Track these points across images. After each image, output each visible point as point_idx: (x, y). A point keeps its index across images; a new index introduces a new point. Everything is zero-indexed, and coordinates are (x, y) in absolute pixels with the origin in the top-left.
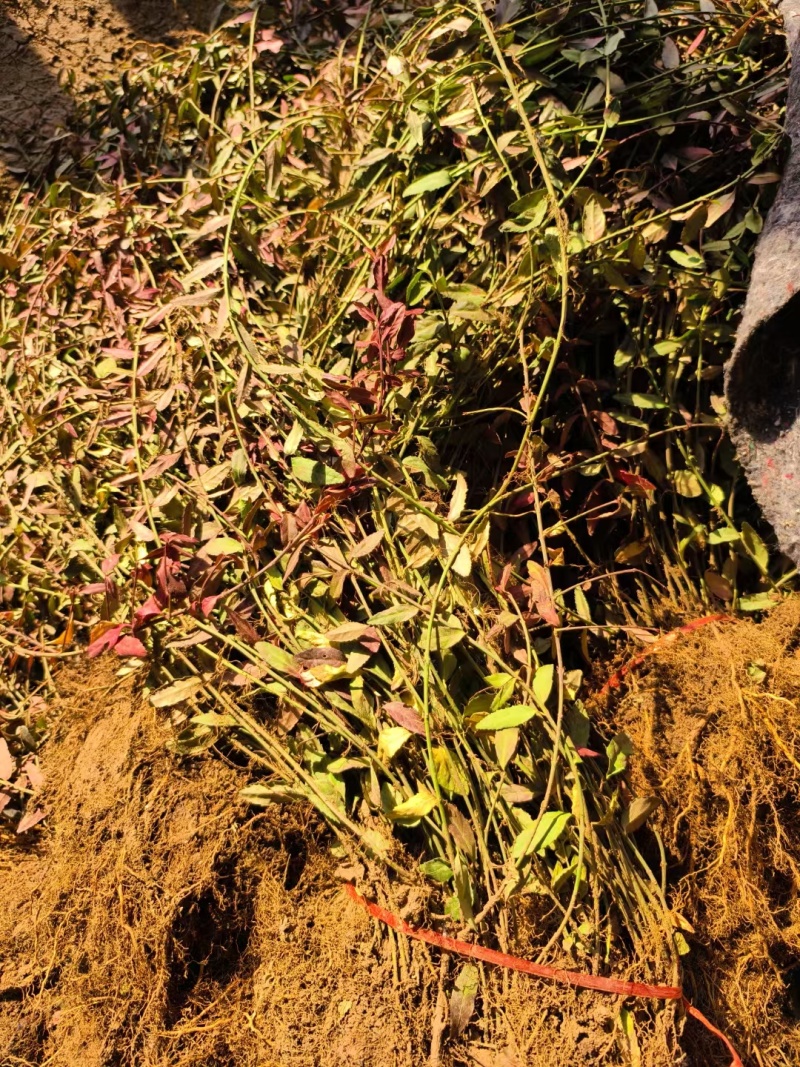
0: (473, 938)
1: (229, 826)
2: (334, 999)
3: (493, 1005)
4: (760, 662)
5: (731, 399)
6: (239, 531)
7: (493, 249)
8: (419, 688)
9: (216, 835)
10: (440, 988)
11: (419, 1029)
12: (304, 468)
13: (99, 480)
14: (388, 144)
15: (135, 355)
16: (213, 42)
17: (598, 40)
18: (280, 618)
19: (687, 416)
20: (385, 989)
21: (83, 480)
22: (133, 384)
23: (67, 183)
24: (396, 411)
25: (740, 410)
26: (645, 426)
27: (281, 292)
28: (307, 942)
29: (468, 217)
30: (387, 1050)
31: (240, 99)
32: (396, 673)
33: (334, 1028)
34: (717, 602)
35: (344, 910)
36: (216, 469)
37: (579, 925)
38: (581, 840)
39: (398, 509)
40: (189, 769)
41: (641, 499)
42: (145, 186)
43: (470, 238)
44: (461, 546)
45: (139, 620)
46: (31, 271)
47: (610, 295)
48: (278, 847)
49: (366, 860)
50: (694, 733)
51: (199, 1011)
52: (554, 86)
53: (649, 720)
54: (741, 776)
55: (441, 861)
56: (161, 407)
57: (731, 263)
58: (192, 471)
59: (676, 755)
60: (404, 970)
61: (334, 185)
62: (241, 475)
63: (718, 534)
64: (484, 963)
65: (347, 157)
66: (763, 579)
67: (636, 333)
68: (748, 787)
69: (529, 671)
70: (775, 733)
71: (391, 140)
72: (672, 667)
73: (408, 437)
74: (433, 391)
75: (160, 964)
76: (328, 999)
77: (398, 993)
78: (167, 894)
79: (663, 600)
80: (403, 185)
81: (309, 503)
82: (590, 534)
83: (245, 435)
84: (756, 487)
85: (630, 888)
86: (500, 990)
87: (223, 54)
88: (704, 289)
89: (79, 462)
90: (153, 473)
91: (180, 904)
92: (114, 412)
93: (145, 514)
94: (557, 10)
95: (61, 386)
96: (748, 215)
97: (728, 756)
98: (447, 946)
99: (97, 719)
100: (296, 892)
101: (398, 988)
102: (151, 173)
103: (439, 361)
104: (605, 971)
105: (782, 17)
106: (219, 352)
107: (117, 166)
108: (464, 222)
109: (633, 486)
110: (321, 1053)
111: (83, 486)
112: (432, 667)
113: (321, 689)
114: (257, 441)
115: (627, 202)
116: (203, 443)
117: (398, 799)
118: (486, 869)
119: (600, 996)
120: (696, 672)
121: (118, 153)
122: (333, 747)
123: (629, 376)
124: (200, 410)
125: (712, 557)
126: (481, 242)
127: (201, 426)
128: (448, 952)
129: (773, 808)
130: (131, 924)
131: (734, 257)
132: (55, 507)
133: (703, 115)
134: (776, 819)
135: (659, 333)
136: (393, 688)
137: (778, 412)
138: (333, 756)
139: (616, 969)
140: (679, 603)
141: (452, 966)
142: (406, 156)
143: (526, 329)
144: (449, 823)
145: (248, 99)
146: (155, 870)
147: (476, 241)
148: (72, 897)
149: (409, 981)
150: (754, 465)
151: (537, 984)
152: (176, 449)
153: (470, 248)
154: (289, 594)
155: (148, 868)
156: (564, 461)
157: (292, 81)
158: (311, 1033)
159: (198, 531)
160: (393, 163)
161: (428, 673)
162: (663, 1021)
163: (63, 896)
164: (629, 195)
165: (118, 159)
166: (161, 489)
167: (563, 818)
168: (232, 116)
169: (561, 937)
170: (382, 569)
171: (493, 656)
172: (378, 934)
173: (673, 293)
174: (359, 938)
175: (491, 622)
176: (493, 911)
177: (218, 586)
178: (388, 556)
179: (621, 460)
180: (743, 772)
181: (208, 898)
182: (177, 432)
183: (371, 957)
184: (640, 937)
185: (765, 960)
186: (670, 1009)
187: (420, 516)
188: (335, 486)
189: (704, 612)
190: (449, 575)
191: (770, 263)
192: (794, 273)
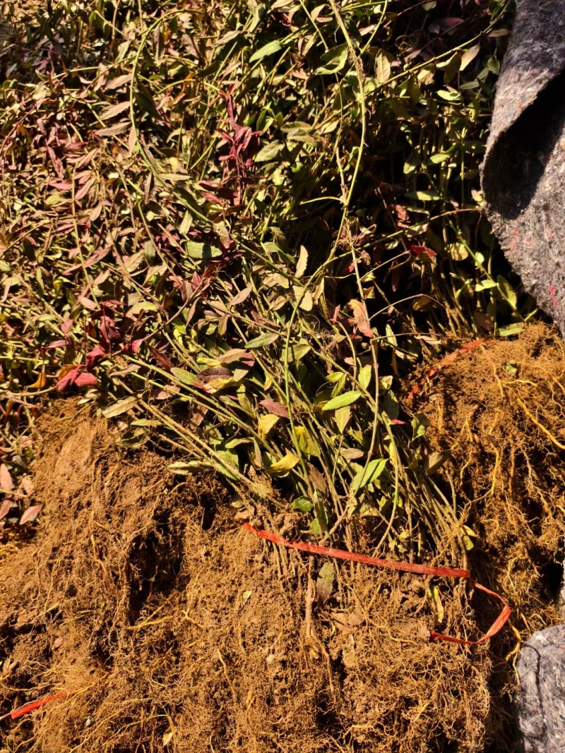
0: (329, 544)
1: (162, 491)
2: (240, 591)
3: (345, 584)
4: (513, 362)
5: (485, 191)
6: (154, 297)
7: (315, 95)
8: (283, 386)
9: (154, 498)
10: (309, 576)
11: (298, 604)
12: (196, 249)
13: (55, 276)
14: (237, 27)
15: (73, 186)
18: (186, 351)
19: (456, 204)
20: (273, 581)
21: (44, 277)
22: (73, 206)
23: (15, 80)
24: (255, 213)
25: (493, 198)
26: (427, 212)
27: (171, 142)
28: (219, 561)
29: (296, 74)
30: (277, 616)
31: (131, 14)
32: (267, 379)
33: (242, 608)
34: (484, 333)
35: (243, 539)
36: (135, 256)
37: (399, 534)
38: (396, 480)
39: (261, 273)
40: (132, 458)
41: (427, 263)
42: (70, 74)
43: (299, 90)
44: (305, 292)
45: (90, 362)
47: (398, 124)
48: (196, 505)
49: (255, 504)
50: (471, 413)
51: (151, 612)
53: (441, 410)
54: (503, 436)
55: (305, 498)
56: (93, 218)
57: (480, 97)
58: (118, 261)
59: (459, 430)
60: (285, 569)
61: (202, 63)
62: (152, 258)
63: (481, 284)
64: (338, 560)
65: (209, 40)
66: (514, 314)
67: (418, 149)
68: (509, 444)
69: (355, 369)
70: (525, 407)
71: (239, 25)
72: (454, 375)
73: (265, 228)
74: (280, 195)
75: (123, 582)
76: (236, 591)
77: (281, 582)
78: (124, 536)
79: (447, 333)
80: (249, 54)
81: (200, 273)
82: (394, 290)
83: (152, 231)
84: (507, 250)
85: (432, 510)
86: (349, 575)
88: (462, 116)
89: (39, 265)
90: (89, 263)
91: (134, 541)
92: (60, 225)
93: (89, 291)
95: (23, 215)
96: (489, 61)
97: (494, 425)
98: (312, 550)
99: (67, 437)
100: (210, 532)
101: (282, 579)
102: (75, 66)
103: (282, 173)
104: (418, 561)
106: (131, 180)
107: (49, 66)
108: (294, 79)
109: (422, 255)
110: (234, 625)
111: (44, 282)
112: (290, 374)
113: (217, 395)
114: (161, 235)
115: (406, 59)
116: (125, 239)
117: (274, 460)
118: (335, 500)
119: (415, 576)
120: (470, 375)
121: (49, 57)
122: (228, 432)
123: (414, 181)
124: (119, 218)
125: (478, 302)
126: (306, 91)
127: (122, 230)
128: (313, 554)
129: (525, 455)
130: (102, 559)
131: (482, 92)
132: (26, 297)
134: (528, 462)
135: (434, 149)
136: (266, 389)
137: (519, 197)
138: (227, 440)
139: (425, 560)
140: (457, 333)
141: (316, 562)
142: (250, 34)
143: (340, 146)
144: (308, 474)
145: (138, 14)
146: (115, 524)
147: (302, 92)
148: (61, 548)
149: (288, 574)
150: (504, 235)
151: (373, 570)
152: (106, 246)
153: (299, 97)
154: (191, 336)
155: (110, 522)
156: (370, 230)
158: (226, 614)
159: (126, 300)
160: (241, 41)
161: (288, 377)
162: (458, 591)
163: (55, 549)
164: (407, 54)
165: (49, 61)
166: (98, 274)
167: (383, 463)
168: (128, 26)
169: (387, 541)
170: (252, 313)
171: (330, 361)
172: (266, 549)
173: (441, 120)
174: (254, 552)
175: (328, 341)
176: (341, 526)
177: (141, 334)
178: (255, 304)
179: (412, 238)
180: (505, 434)
181: (151, 537)
182: (106, 235)
183: (262, 563)
184: (440, 539)
185: (526, 560)
186: (462, 584)
187: (276, 275)
188: (217, 258)
189: (474, 338)
190: (298, 312)
191: (506, 92)
192: (523, 97)
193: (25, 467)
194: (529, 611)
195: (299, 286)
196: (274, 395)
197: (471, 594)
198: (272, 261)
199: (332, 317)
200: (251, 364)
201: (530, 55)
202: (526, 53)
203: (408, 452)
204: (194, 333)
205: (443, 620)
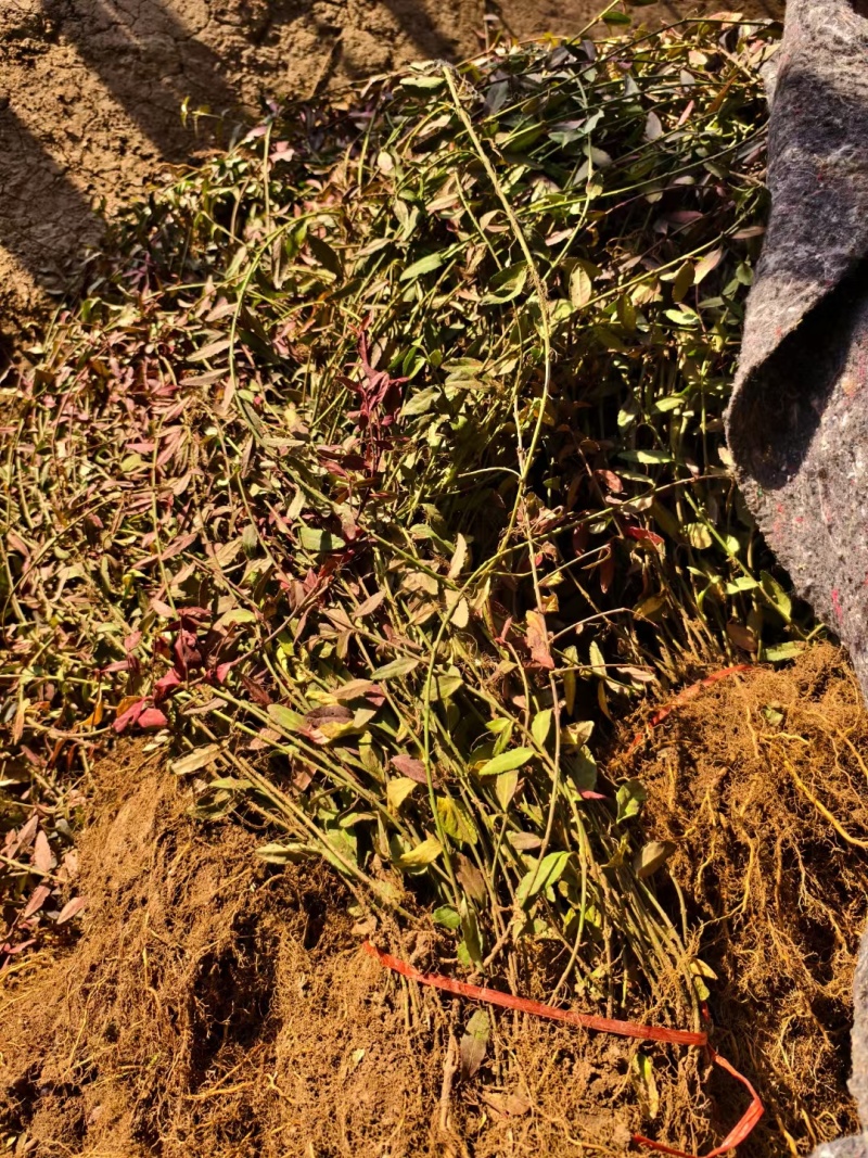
0: (483, 982)
1: (248, 887)
2: (348, 1048)
3: (505, 1048)
4: (776, 704)
5: (734, 449)
6: (253, 603)
7: (489, 323)
9: (236, 896)
10: (451, 1031)
11: (431, 1074)
12: (312, 537)
13: (125, 568)
14: (386, 234)
15: (155, 447)
16: (233, 157)
17: (581, 122)
18: (291, 681)
19: (694, 469)
20: (397, 1036)
21: (111, 569)
22: (153, 473)
23: (98, 299)
24: (404, 483)
25: (745, 458)
26: (650, 481)
27: (296, 382)
28: (324, 999)
29: (465, 295)
30: (399, 1093)
31: (257, 209)
32: (402, 725)
33: (349, 1076)
34: (742, 655)
35: (360, 966)
36: (230, 545)
37: (593, 970)
39: (400, 571)
40: (210, 835)
41: (653, 553)
42: (168, 293)
43: (468, 315)
44: (460, 599)
45: (159, 692)
46: (66, 382)
47: (609, 358)
48: (297, 909)
49: (379, 913)
50: (715, 781)
51: (223, 1074)
52: (542, 167)
53: (673, 774)
54: (764, 819)
55: (450, 907)
56: (178, 492)
57: (728, 318)
58: (209, 550)
59: (698, 806)
60: (415, 1018)
61: (340, 277)
62: (253, 548)
63: (736, 584)
64: (494, 1006)
65: (351, 250)
66: (787, 628)
67: (638, 392)
68: (773, 831)
69: (527, 714)
71: (388, 230)
72: (694, 719)
73: (414, 505)
74: (436, 460)
75: (183, 1024)
76: (343, 1049)
77: (409, 1038)
78: (188, 952)
79: (685, 654)
80: (399, 271)
81: (316, 571)
82: (604, 591)
83: (254, 511)
84: (768, 533)
85: (644, 933)
86: (511, 1034)
87: (242, 168)
88: (703, 344)
89: (106, 551)
90: (169, 553)
91: (200, 962)
92: (136, 500)
93: (165, 593)
94: (538, 100)
95: (90, 483)
96: (740, 268)
97: (748, 800)
98: (457, 990)
99: (126, 798)
100: (316, 951)
101: (409, 1033)
102: (174, 281)
103: (438, 431)
104: (620, 1014)
105: (761, 80)
106: (232, 439)
107: (143, 279)
108: (461, 300)
109: (643, 542)
110: (336, 1103)
111: (111, 576)
112: (434, 718)
113: (330, 746)
114: (267, 517)
115: (621, 269)
116: (218, 521)
117: (407, 847)
118: (494, 914)
119: (616, 1039)
120: (717, 721)
121: (144, 268)
122: (344, 801)
123: (632, 436)
124: (214, 492)
125: (734, 609)
126: (477, 317)
127: (216, 507)
128: (458, 996)
129: (797, 850)
130: (156, 988)
131: (729, 311)
132: (85, 596)
133: (686, 180)
134: (800, 862)
135: (661, 391)
136: (399, 740)
137: (784, 456)
138: (344, 813)
139: (632, 1013)
140: (701, 656)
141: (461, 1009)
142: (403, 243)
143: (519, 393)
144: (457, 870)
145: (265, 208)
146: (177, 933)
147: (473, 317)
148: (102, 967)
149: (420, 1025)
150: (764, 511)
151: (548, 1027)
152: (193, 530)
153: (468, 324)
154: (300, 658)
157: (307, 186)
158: (327, 1084)
159: (215, 606)
160: (391, 251)
161: (431, 723)
162: (686, 1066)
163: (93, 968)
164: (622, 262)
165: (145, 274)
166: (179, 568)
167: (564, 858)
168: (252, 224)
169: (569, 980)
170: (385, 627)
171: (494, 703)
172: (390, 984)
173: (673, 351)
174: (372, 989)
175: (491, 671)
176: (501, 953)
177: (230, 654)
178: (390, 614)
179: (631, 516)
180: (765, 816)
181: (228, 958)
182: (194, 514)
183: (384, 1005)
184: (656, 980)
185: (811, 1019)
186: (693, 1055)
187: (420, 574)
188: (339, 551)
189: (726, 664)
190: (448, 628)
191: (759, 312)
192: (782, 318)
193: (71, 836)
194: (816, 1107)
195: (454, 590)
196: (413, 749)
197: (707, 1072)
198: (416, 555)
199: (500, 635)
200: (379, 702)
201: (792, 262)
202: (786, 260)
203: (608, 842)
204: (304, 654)
205: (658, 1114)
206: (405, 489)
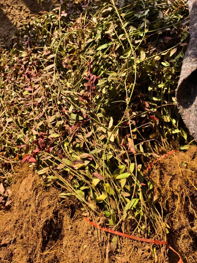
0: (116, 230)
1: (57, 203)
2: (82, 245)
3: (121, 246)
4: (185, 162)
5: (177, 98)
6: (58, 132)
7: (118, 63)
8: (102, 169)
9: (53, 205)
10: (108, 242)
11: (103, 252)
12: (74, 116)
13: (24, 120)
14: (93, 38)
15: (33, 90)
16: (50, 14)
17: (143, 12)
18: (68, 153)
19: (166, 102)
20: (95, 242)
21: (20, 120)
22: (32, 97)
23: (16, 49)
24: (95, 102)
25: (180, 101)
26: (156, 105)
27: (67, 74)
28: (76, 231)
29: (112, 55)
30: (96, 257)
31: (57, 28)
32: (96, 165)
33: (83, 252)
34: (175, 148)
35: (84, 223)
36: (52, 117)
37: (142, 226)
38: (142, 206)
39: (96, 126)
40: (47, 189)
41: (156, 123)
42: (34, 49)
43: (113, 60)
44: (112, 134)
45: (34, 153)
46: (7, 70)
47: (147, 73)
48: (68, 208)
49: (90, 211)
50: (169, 180)
51: (50, 248)
52: (133, 23)
53: (158, 177)
54: (181, 190)
55: (108, 211)
56: (39, 102)
57: (176, 65)
58: (47, 117)
59: (165, 185)
60: (99, 238)
61: (80, 48)
62: (58, 118)
63: (175, 131)
64: (119, 236)
65: (83, 41)
66: (186, 142)
67: (154, 82)
68: (183, 192)
69: (129, 164)
70: (189, 179)
71: (93, 37)
72: (164, 164)
73: (98, 108)
74: (104, 97)
75: (40, 237)
76: (81, 245)
77: (98, 243)
78: (42, 219)
79: (161, 147)
80: (97, 47)
81: (75, 125)
82: (143, 131)
83: (59, 108)
84: (184, 119)
85: (154, 217)
86: (123, 242)
87: (53, 17)
88: (170, 71)
89: (19, 116)
90: (37, 118)
91: (45, 222)
92: (27, 103)
93: (35, 128)
94: (133, 4)
95: (15, 97)
96: (180, 53)
97: (178, 185)
98: (110, 231)
99: (24, 178)
100: (73, 219)
102: (36, 46)
103: (106, 90)
104: (148, 237)
105: (188, 5)
106: (53, 89)
107: (27, 44)
109: (154, 120)
110: (79, 258)
111: (20, 122)
112: (105, 164)
113: (78, 170)
114: (62, 110)
115: (151, 51)
116: (49, 110)
117: (97, 196)
118: (119, 213)
119: (147, 243)
120: (170, 165)
121: (28, 41)
122: (81, 183)
123: (152, 92)
124: (48, 103)
125: (173, 137)
126: (115, 61)
127: (49, 107)
128: (110, 233)
129: (189, 197)
130: (33, 227)
131: (177, 63)
132: (14, 127)
133: (169, 29)
134: (190, 200)
135: (159, 82)
136: (96, 169)
137: (189, 101)
138: (81, 186)
139: (151, 237)
140: (165, 148)
141: (111, 236)
142: (97, 41)
143: (127, 82)
144: (110, 202)
145: (59, 28)
146: (39, 214)
148: (19, 221)
149: (101, 240)
150: (183, 114)
151: (132, 241)
152: (43, 112)
153: (113, 62)
154: (70, 147)
155: (37, 213)
156: (136, 113)
157: (69, 23)
158: (77, 253)
159: (48, 132)
160: (94, 42)
161: (104, 165)
162: (163, 250)
163: (17, 221)
164: (151, 49)
166: (39, 122)
167: (137, 200)
168: (55, 32)
169: (137, 229)
170: (92, 140)
171: (120, 161)
172: (93, 229)
173: (162, 72)
174: (88, 230)
175: (119, 153)
176: (121, 223)
177: (53, 145)
178: (94, 137)
179: (150, 113)
181: (52, 220)
182: (43, 108)
183: (91, 234)
184: (157, 229)
185: (188, 235)
186: (164, 247)
187: (102, 127)
188: (81, 120)
189: (171, 150)
190: (109, 141)
191: (186, 65)
192: (192, 67)
193: (9, 184)
194: (188, 254)
195: (110, 131)
196: (99, 171)
197: (167, 251)
198: (100, 122)
199: (121, 143)
200: (91, 159)
201: (195, 53)
202: (193, 52)
203: (147, 196)
204: (71, 146)
205: (157, 262)
206: (96, 104)
